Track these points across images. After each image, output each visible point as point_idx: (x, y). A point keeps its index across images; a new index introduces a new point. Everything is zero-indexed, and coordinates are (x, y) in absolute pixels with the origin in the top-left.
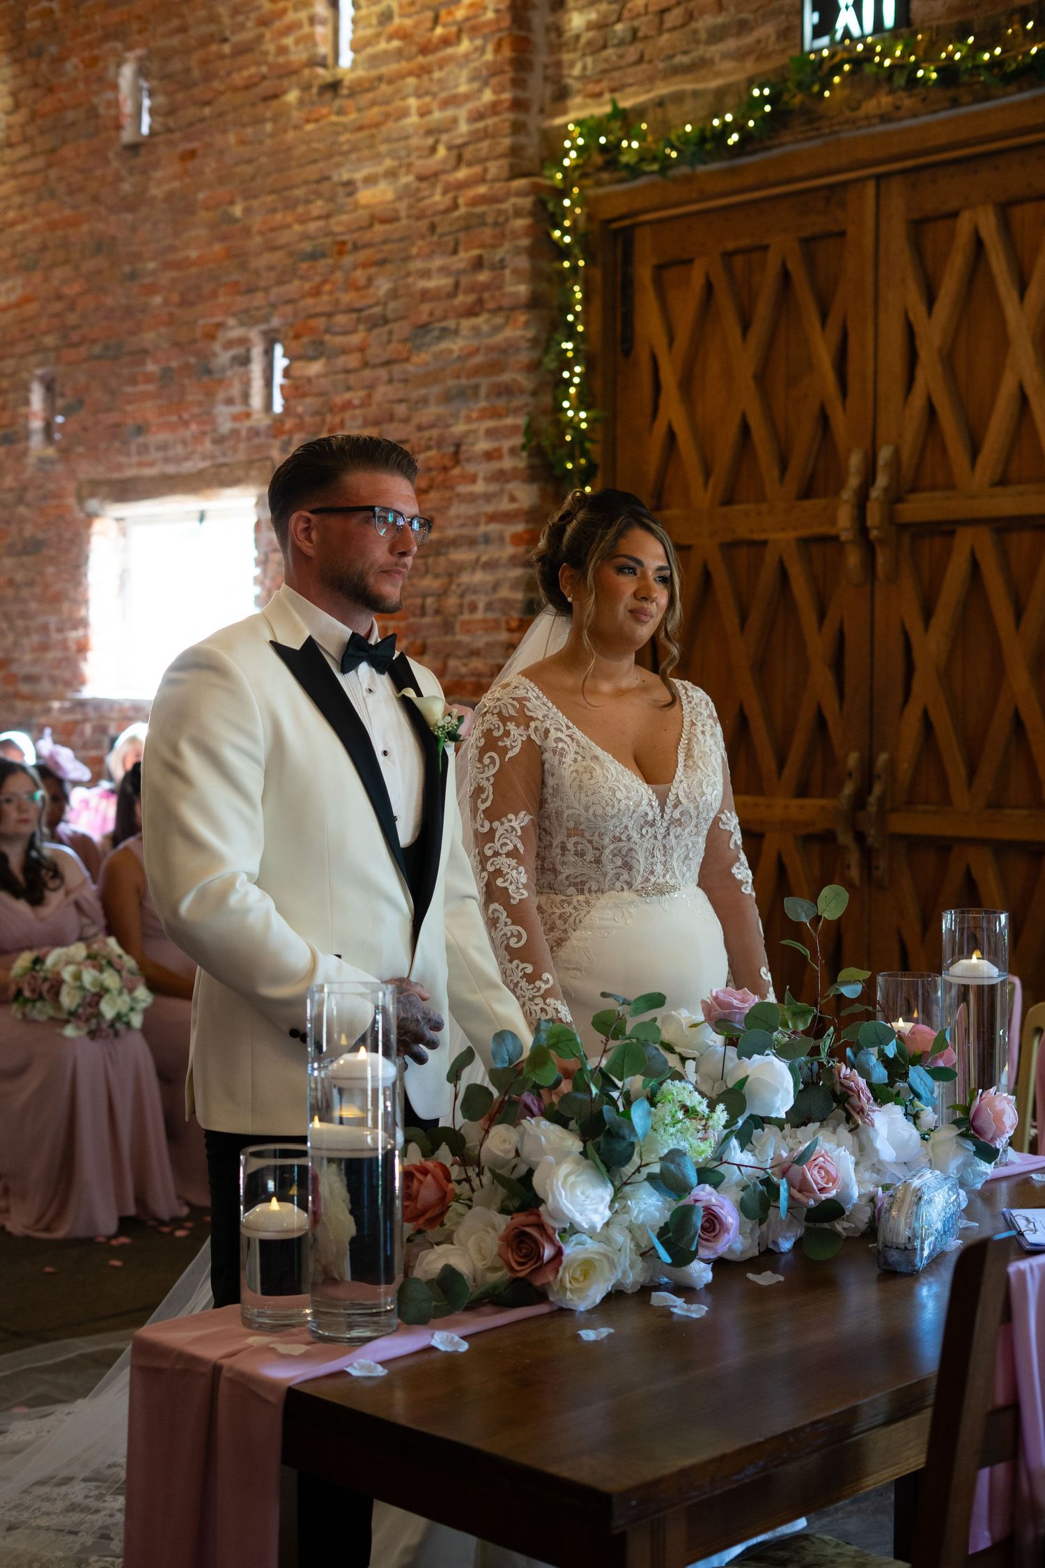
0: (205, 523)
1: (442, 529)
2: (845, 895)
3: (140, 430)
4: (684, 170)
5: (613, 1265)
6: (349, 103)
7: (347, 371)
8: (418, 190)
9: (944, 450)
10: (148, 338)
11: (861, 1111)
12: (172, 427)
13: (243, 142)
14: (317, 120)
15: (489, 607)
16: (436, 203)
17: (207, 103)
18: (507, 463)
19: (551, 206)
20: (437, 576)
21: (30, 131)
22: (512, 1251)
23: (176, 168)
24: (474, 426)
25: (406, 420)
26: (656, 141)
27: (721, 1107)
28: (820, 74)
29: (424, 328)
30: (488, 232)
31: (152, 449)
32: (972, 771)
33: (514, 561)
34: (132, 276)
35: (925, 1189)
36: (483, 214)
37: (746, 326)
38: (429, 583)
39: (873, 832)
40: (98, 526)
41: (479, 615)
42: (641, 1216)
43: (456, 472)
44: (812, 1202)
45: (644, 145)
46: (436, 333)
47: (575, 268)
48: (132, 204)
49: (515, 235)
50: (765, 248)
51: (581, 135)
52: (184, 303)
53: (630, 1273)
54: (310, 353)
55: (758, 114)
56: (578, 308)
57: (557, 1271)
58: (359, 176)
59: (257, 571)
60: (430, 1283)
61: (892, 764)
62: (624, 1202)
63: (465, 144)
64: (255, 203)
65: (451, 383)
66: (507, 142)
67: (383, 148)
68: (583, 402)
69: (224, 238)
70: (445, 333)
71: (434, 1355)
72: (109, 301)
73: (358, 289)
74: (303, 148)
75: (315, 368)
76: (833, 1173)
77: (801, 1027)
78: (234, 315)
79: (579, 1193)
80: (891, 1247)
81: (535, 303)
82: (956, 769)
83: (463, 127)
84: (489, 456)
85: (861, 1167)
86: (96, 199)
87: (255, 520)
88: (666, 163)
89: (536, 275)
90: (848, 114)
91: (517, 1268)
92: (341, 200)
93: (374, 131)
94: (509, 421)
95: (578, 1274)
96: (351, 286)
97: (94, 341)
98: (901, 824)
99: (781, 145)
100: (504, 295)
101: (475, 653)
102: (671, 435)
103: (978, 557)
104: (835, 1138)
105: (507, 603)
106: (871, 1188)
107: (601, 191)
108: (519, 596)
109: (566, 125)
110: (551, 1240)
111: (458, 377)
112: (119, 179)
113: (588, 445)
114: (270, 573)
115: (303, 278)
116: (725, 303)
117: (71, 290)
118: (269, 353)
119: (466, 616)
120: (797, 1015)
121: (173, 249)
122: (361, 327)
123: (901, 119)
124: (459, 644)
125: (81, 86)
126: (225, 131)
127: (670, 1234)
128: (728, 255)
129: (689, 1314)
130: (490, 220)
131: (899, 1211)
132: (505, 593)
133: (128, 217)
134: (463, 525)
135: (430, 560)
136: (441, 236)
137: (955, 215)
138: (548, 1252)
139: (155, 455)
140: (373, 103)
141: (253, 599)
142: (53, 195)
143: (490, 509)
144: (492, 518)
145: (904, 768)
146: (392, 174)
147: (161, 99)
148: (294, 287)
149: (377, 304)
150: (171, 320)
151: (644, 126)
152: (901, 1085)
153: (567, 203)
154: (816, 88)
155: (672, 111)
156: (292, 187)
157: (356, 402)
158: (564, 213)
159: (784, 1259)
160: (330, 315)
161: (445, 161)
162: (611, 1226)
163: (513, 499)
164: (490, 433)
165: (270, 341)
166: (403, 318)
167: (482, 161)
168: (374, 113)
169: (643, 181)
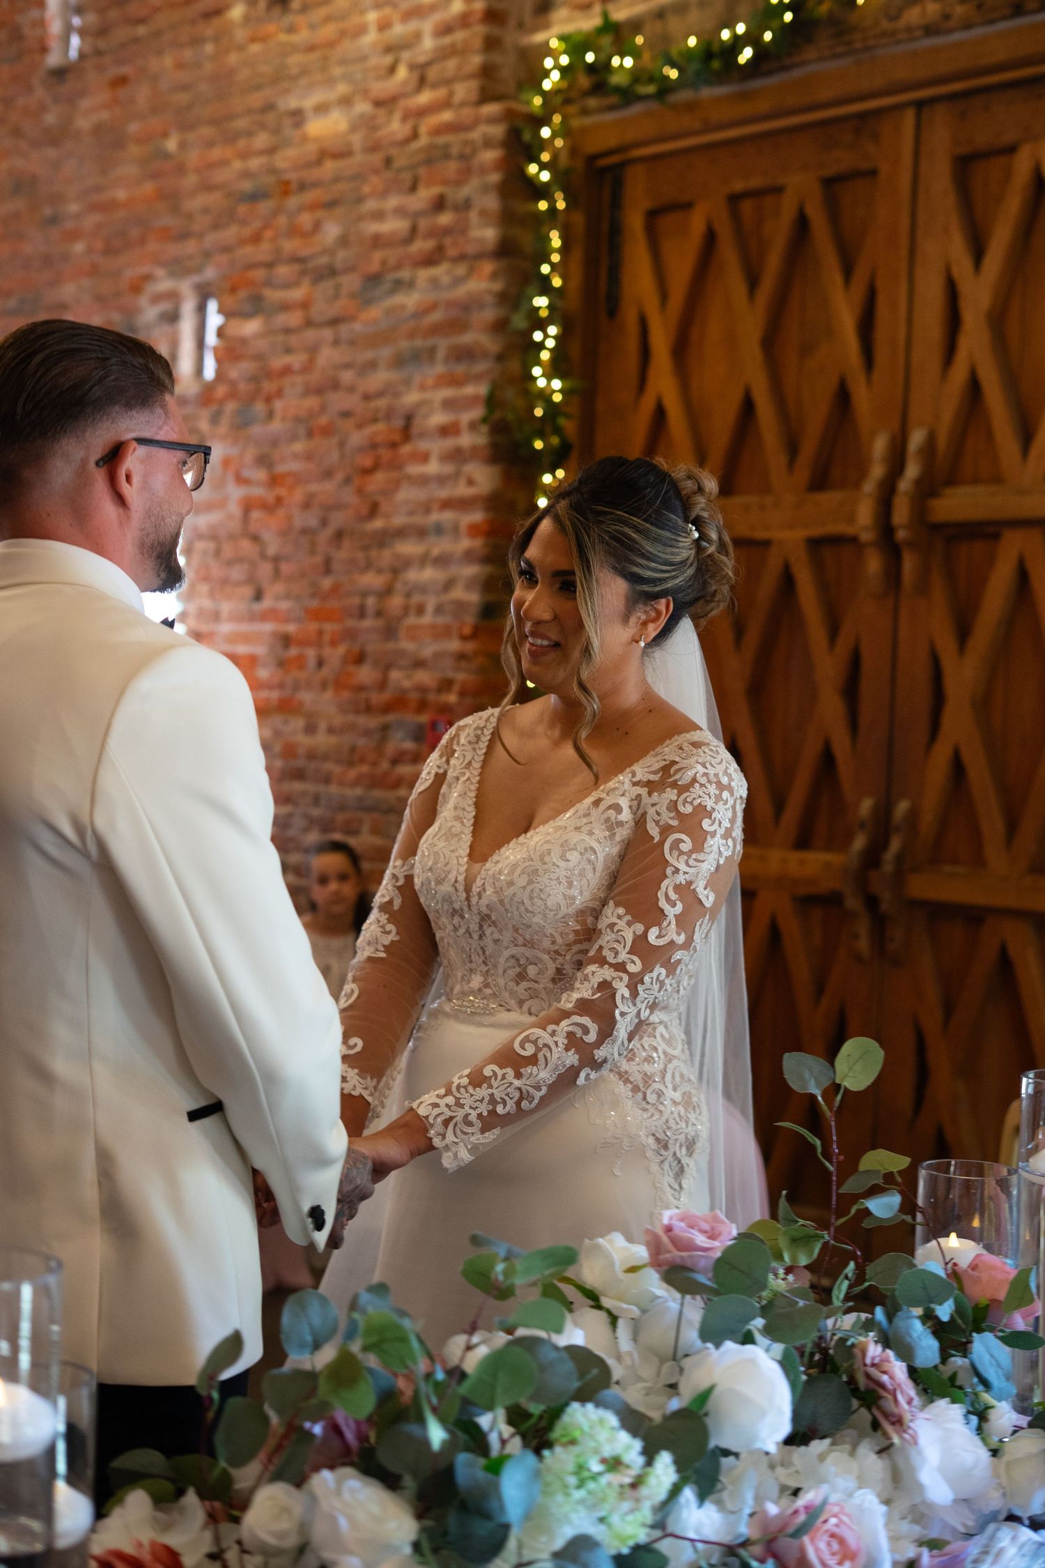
1: (387, 516)
2: (878, 1053)
4: (684, 95)
6: (300, 20)
7: (287, 331)
8: (373, 117)
9: (989, 435)
10: (68, 290)
11: (898, 1420)
13: (180, 66)
14: (263, 40)
15: (439, 610)
16: (395, 133)
17: (141, 21)
18: (466, 440)
19: (527, 136)
20: (380, 571)
23: (103, 96)
24: (428, 395)
25: (351, 389)
26: (653, 59)
29: (373, 279)
30: (452, 167)
32: (1012, 826)
33: (469, 556)
34: (54, 220)
36: (447, 146)
37: (753, 282)
38: (372, 580)
39: (887, 896)
41: (427, 619)
43: (406, 449)
45: (639, 62)
46: (387, 285)
47: (552, 209)
48: (54, 138)
49: (483, 171)
50: (778, 190)
51: (565, 52)
52: (109, 251)
54: (247, 309)
55: (775, 24)
56: (556, 258)
58: (309, 103)
61: (913, 814)
63: (428, 64)
64: (191, 136)
65: (404, 344)
66: (476, 60)
67: (337, 71)
68: (557, 369)
69: (155, 176)
70: (399, 285)
72: (27, 249)
73: (302, 235)
74: (247, 72)
75: (251, 327)
77: (803, 1261)
78: (163, 265)
81: (505, 249)
82: (992, 823)
83: (428, 43)
84: (446, 431)
88: (666, 88)
89: (508, 218)
90: (885, 25)
92: (288, 131)
93: (328, 51)
94: (469, 390)
96: (294, 231)
97: (9, 293)
98: (924, 887)
99: (803, 64)
100: (468, 241)
101: (419, 664)
102: (660, 413)
103: (1029, 565)
104: (854, 1469)
105: (460, 606)
107: (588, 121)
108: (474, 598)
109: (547, 43)
111: (411, 335)
112: (42, 108)
113: (562, 421)
115: (244, 223)
116: (728, 253)
118: (201, 310)
119: (412, 620)
120: (797, 1240)
121: (98, 189)
122: (305, 280)
123: (950, 31)
124: (402, 653)
126: (160, 53)
128: (735, 199)
130: (455, 151)
132: (459, 593)
133: (51, 153)
134: (411, 513)
135: (373, 553)
136: (399, 171)
137: (1011, 150)
140: (328, 19)
143: (444, 493)
144: (447, 504)
145: (928, 819)
146: (346, 101)
147: (91, 18)
148: (230, 234)
149: (324, 253)
150: (94, 271)
151: (639, 40)
152: (959, 1363)
153: (546, 132)
155: (674, 24)
156: (231, 117)
157: (297, 367)
158: (543, 145)
160: (270, 265)
161: (405, 83)
163: (471, 482)
164: (448, 404)
165: (204, 295)
166: (351, 269)
167: (448, 82)
168: (329, 31)
169: (636, 109)
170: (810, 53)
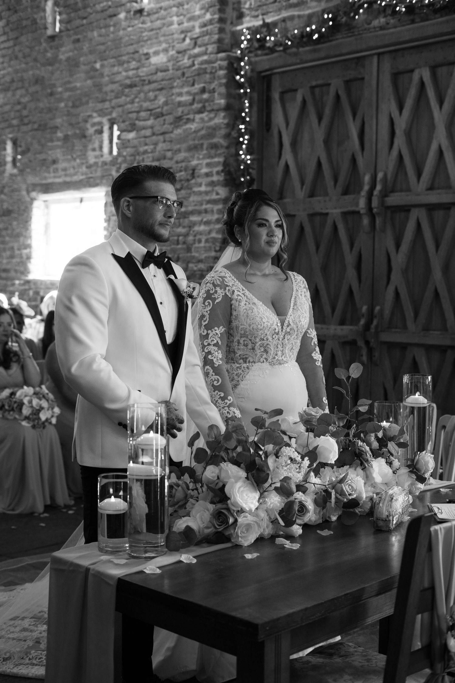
0: (83, 203)
1: (187, 206)
2: (361, 367)
3: (54, 162)
4: (293, 50)
5: (259, 526)
6: (147, 19)
7: (145, 137)
8: (177, 57)
9: (406, 174)
10: (58, 121)
11: (367, 461)
12: (69, 161)
13: (100, 36)
14: (133, 26)
15: (207, 241)
16: (185, 63)
17: (85, 18)
18: (215, 178)
19: (235, 65)
20: (184, 227)
21: (7, 29)
22: (216, 519)
23: (71, 46)
24: (201, 162)
25: (171, 159)
26: (282, 37)
27: (306, 458)
28: (354, 8)
29: (179, 118)
30: (208, 76)
31: (60, 171)
32: (416, 315)
33: (218, 221)
34: (52, 94)
35: (394, 495)
36: (206, 68)
37: (320, 119)
38: (181, 230)
39: (373, 340)
40: (36, 204)
41: (202, 245)
42: (272, 505)
43: (193, 181)
44: (345, 500)
45: (277, 39)
46: (184, 121)
47: (245, 92)
48: (51, 63)
49: (219, 78)
50: (329, 85)
51: (249, 34)
52: (74, 106)
53: (267, 530)
54: (130, 128)
55: (326, 26)
56: (247, 110)
57: (235, 529)
58: (151, 51)
59: (105, 224)
60: (180, 533)
61: (381, 311)
62: (264, 499)
63: (198, 38)
64: (105, 63)
65: (191, 143)
66: (216, 37)
67: (162, 39)
68: (248, 151)
69: (91, 78)
70: (188, 120)
71: (181, 564)
72: (41, 105)
73: (151, 101)
74: (127, 38)
75: (131, 135)
76: (355, 487)
77: (341, 424)
78: (96, 112)
79: (245, 495)
80: (380, 519)
81: (228, 108)
82: (409, 313)
83: (197, 30)
84: (207, 175)
85: (367, 485)
86: (35, 60)
87: (104, 202)
88: (286, 47)
89: (229, 96)
90: (366, 26)
91: (218, 527)
92: (143, 61)
93: (158, 31)
94: (216, 160)
95: (244, 530)
96: (146, 99)
97: (34, 123)
98: (385, 337)
99: (337, 39)
100: (214, 104)
101: (200, 261)
102: (287, 166)
103: (420, 221)
104: (356, 472)
105: (214, 239)
106: (371, 494)
107: (257, 59)
108: (220, 236)
109: (242, 30)
110: (233, 516)
111: (194, 140)
112: (46, 51)
113: (251, 170)
114: (111, 225)
115: (127, 96)
116: (311, 109)
117: (25, 100)
118: (111, 128)
119: (197, 245)
120: (339, 419)
122: (152, 118)
123: (389, 28)
124: (194, 257)
125: (29, 10)
126: (92, 31)
127: (284, 513)
128: (313, 88)
129: (292, 548)
130: (209, 71)
131: (383, 504)
132: (214, 235)
133: (50, 68)
134: (196, 205)
135: (181, 220)
136: (187, 78)
137: (412, 71)
138: (231, 520)
139: (61, 173)
140: (158, 19)
141: (104, 236)
142: (16, 58)
143: (208, 198)
144: (209, 202)
145: (387, 313)
146: (166, 50)
147: (64, 16)
148: (123, 99)
149: (159, 108)
150: (69, 114)
151: (277, 30)
152: (385, 450)
153: (242, 64)
154: (352, 14)
155: (289, 24)
156: (121, 56)
157: (149, 151)
158: (241, 68)
159: (333, 525)
160: (138, 112)
161: (189, 44)
162: (258, 509)
163: (217, 194)
164: (208, 165)
165: (112, 123)
166: (170, 114)
167: (205, 45)
168: (158, 23)
169: (275, 55)
170: (339, 36)
